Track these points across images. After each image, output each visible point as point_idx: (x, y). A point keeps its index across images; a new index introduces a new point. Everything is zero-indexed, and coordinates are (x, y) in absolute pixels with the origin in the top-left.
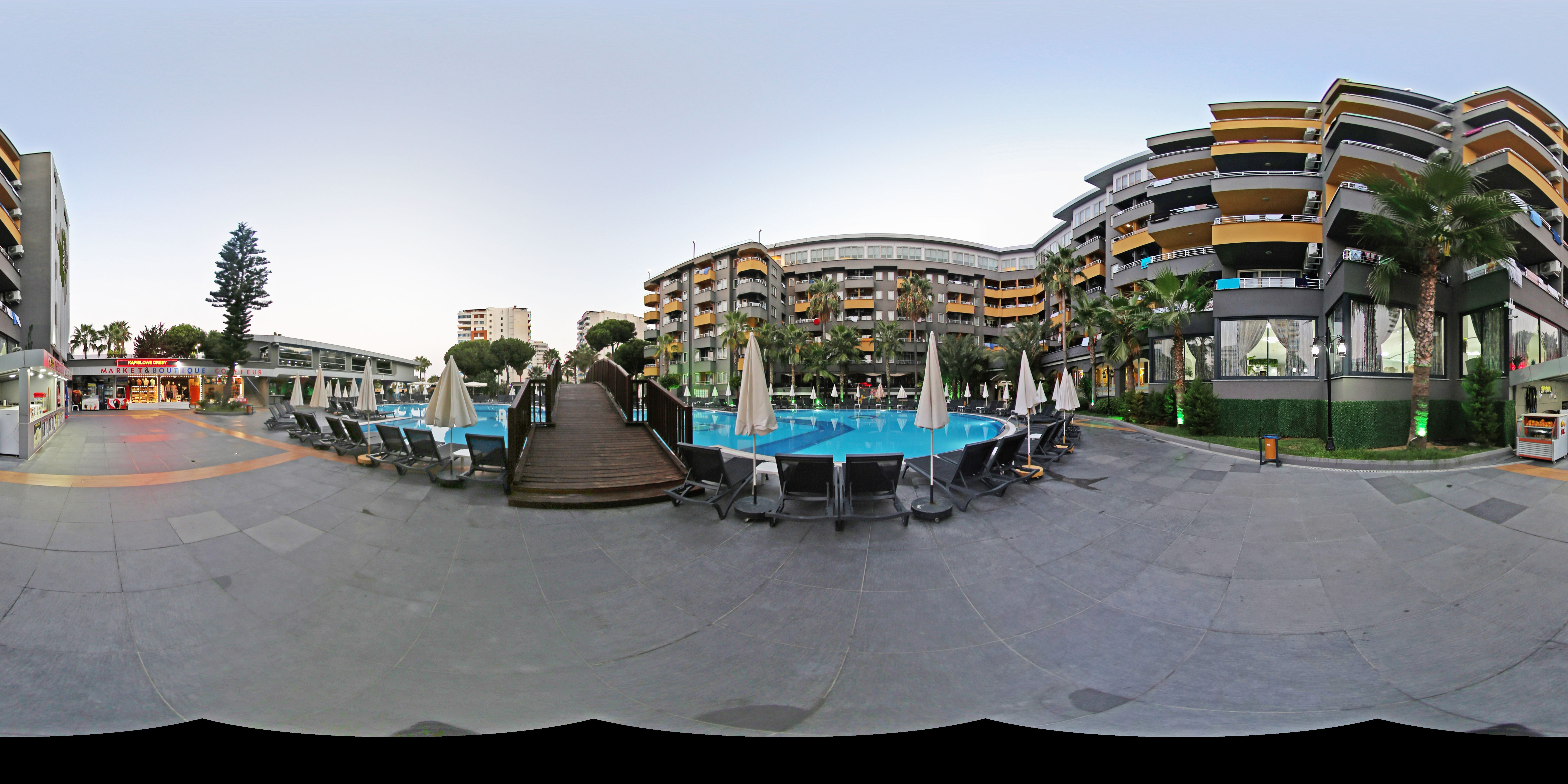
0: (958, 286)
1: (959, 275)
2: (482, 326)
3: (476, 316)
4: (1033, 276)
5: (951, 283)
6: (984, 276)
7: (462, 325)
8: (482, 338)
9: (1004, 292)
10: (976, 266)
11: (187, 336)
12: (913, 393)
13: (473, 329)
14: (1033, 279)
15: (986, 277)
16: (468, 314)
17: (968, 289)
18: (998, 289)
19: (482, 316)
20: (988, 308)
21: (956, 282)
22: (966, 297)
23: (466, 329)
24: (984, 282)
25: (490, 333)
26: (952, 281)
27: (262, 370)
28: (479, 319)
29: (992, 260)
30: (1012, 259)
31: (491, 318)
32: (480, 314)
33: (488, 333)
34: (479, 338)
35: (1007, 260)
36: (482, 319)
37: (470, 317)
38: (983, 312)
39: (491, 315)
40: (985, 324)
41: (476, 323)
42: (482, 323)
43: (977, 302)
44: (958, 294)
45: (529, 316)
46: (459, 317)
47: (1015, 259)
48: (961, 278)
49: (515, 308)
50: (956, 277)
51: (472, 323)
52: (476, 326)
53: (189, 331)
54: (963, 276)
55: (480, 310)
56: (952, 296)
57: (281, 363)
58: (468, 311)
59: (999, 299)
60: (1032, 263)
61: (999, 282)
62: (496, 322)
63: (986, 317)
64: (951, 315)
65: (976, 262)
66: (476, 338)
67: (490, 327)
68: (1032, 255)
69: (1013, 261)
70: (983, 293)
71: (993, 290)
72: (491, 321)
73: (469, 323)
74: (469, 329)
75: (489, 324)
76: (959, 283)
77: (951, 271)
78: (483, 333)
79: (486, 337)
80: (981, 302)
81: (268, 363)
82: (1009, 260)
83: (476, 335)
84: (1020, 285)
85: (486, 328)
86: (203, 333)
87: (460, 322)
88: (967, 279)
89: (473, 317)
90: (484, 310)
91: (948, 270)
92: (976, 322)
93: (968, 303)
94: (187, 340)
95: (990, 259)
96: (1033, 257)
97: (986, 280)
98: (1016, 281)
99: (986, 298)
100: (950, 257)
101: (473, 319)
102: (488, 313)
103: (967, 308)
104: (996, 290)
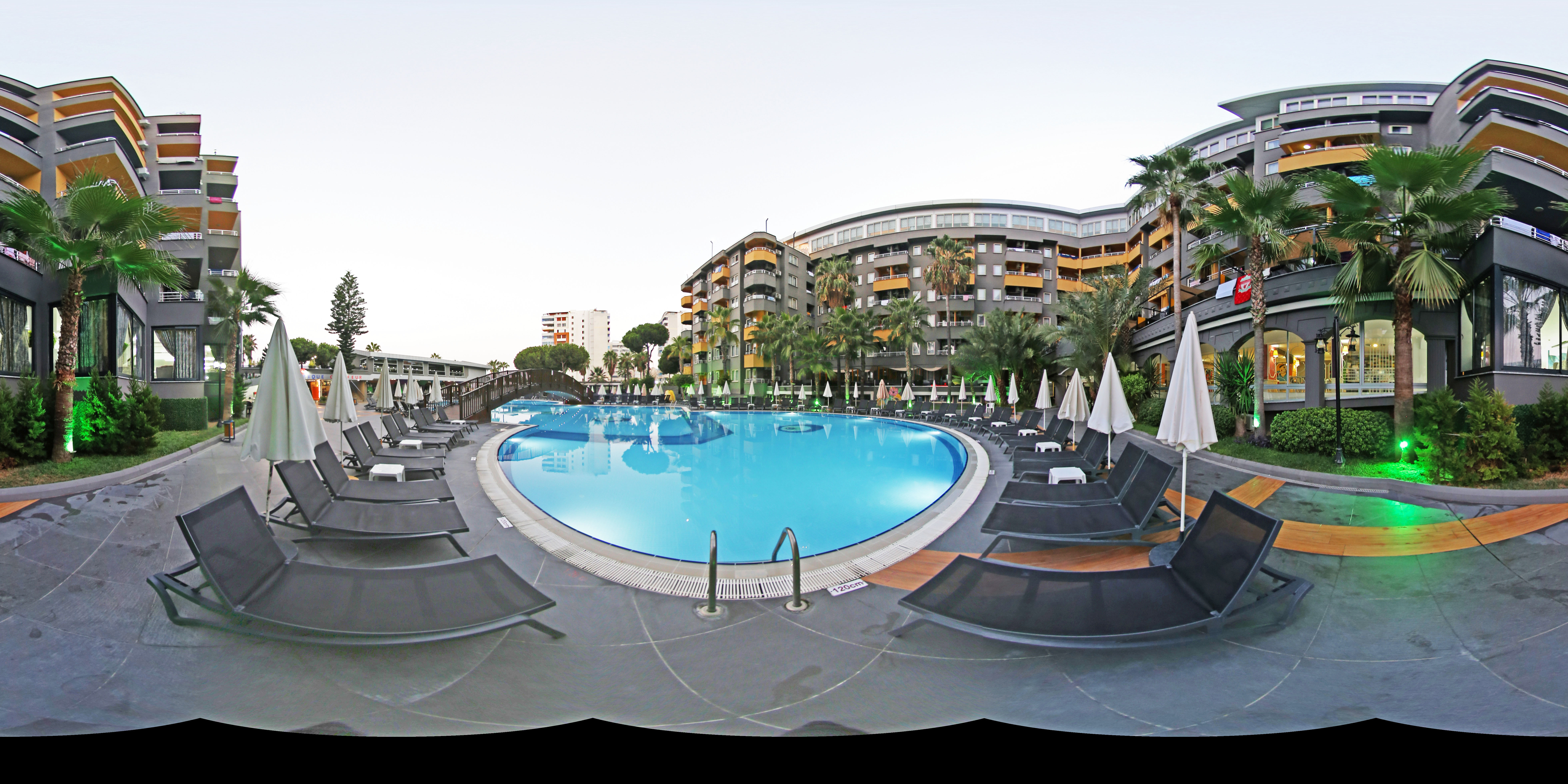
0: (1020, 254)
1: (1021, 242)
2: (564, 328)
3: (559, 319)
4: (1125, 241)
5: (1010, 251)
6: (1056, 242)
7: (547, 328)
8: (565, 340)
9: (1084, 261)
10: (1046, 230)
11: (303, 347)
12: (946, 393)
13: (556, 332)
14: (1124, 244)
15: (1059, 243)
16: (551, 317)
17: (1034, 257)
18: (1077, 257)
19: (564, 319)
20: (1062, 281)
21: (1017, 249)
22: (1032, 268)
23: (549, 331)
24: (1057, 249)
25: (572, 335)
26: (1011, 249)
27: (362, 376)
28: (562, 322)
29: (1068, 225)
30: (1096, 223)
31: (573, 320)
32: (563, 317)
33: (570, 335)
34: (562, 339)
35: (1089, 224)
36: (564, 322)
37: (553, 320)
38: (1056, 286)
39: (573, 317)
40: (1058, 301)
41: (559, 325)
42: (564, 325)
43: (1048, 275)
44: (1021, 264)
45: (608, 317)
46: (544, 320)
47: (1100, 222)
48: (1024, 245)
49: (595, 310)
50: (1019, 244)
51: (555, 325)
52: (559, 328)
53: (304, 343)
54: (1027, 242)
55: (562, 313)
56: (1012, 266)
57: (375, 370)
58: (551, 314)
59: (1078, 269)
60: (1123, 225)
61: (1078, 250)
62: (578, 325)
63: (1059, 291)
64: (1011, 290)
65: (1046, 226)
66: (558, 340)
67: (573, 329)
68: (1125, 216)
69: (1098, 224)
70: (1056, 262)
71: (1070, 259)
72: (573, 323)
73: (552, 325)
74: (553, 331)
75: (571, 326)
76: (1023, 250)
77: (1010, 237)
78: (565, 335)
79: (568, 339)
80: (1054, 274)
81: (366, 370)
82: (1092, 223)
83: (559, 337)
84: (1106, 252)
85: (569, 330)
86: (315, 345)
87: (544, 325)
88: (1033, 246)
89: (556, 319)
90: (567, 313)
91: (1005, 236)
92: (1048, 299)
93: (1034, 275)
94: (303, 351)
95: (1065, 222)
96: (1125, 219)
97: (1060, 247)
98: (1101, 247)
99: (1060, 268)
100: (1009, 222)
101: (556, 322)
102: (569, 316)
103: (1034, 281)
104: (1073, 258)
